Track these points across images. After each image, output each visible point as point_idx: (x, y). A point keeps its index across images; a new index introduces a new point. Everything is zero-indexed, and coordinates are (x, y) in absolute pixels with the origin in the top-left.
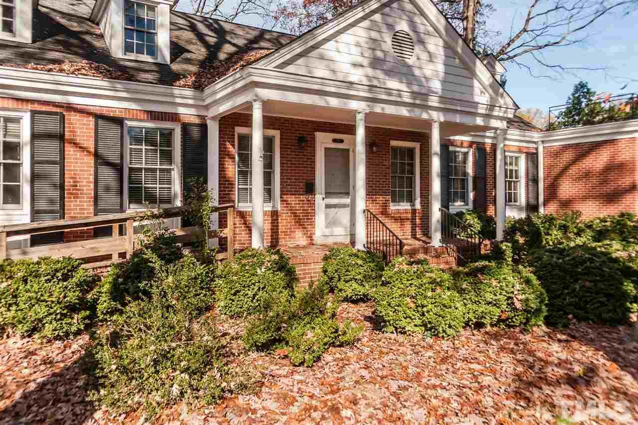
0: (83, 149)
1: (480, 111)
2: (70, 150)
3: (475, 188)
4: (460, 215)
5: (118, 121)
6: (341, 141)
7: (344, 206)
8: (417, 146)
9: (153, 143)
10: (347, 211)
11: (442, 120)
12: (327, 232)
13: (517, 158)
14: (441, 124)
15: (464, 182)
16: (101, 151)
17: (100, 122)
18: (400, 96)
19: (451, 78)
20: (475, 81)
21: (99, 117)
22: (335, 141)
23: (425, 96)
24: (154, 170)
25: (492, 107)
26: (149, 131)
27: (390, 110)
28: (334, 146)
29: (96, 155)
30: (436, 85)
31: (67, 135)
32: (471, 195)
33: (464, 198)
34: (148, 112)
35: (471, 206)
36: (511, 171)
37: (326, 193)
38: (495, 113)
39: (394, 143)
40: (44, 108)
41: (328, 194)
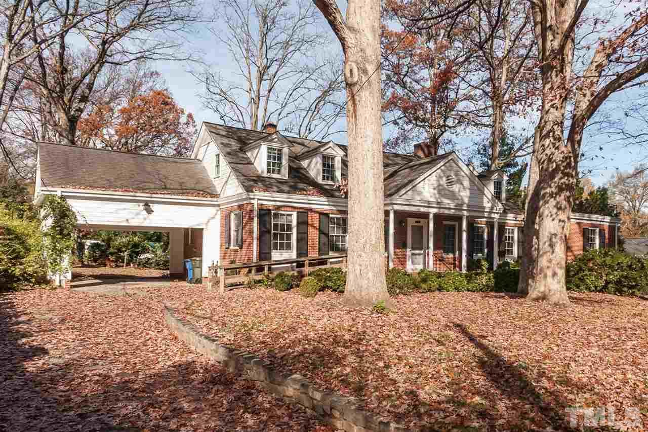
0: (315, 227)
1: (486, 210)
2: (310, 228)
3: (487, 247)
4: (479, 261)
5: (327, 215)
6: (419, 222)
7: (419, 254)
8: (457, 224)
9: (338, 224)
10: (422, 257)
11: (468, 215)
12: (412, 267)
13: (512, 230)
14: (467, 217)
15: (482, 243)
16: (322, 229)
17: (321, 216)
18: (449, 205)
19: (473, 196)
20: (485, 197)
21: (321, 214)
22: (416, 222)
23: (462, 205)
24: (339, 236)
25: (492, 208)
26: (338, 219)
27: (446, 212)
28: (416, 224)
29: (320, 230)
30: (466, 200)
31: (310, 222)
32: (486, 250)
33: (482, 251)
34: (338, 210)
35: (485, 256)
36: (509, 237)
37: (412, 248)
38: (494, 211)
39: (445, 223)
40: (301, 211)
41: (413, 249)
